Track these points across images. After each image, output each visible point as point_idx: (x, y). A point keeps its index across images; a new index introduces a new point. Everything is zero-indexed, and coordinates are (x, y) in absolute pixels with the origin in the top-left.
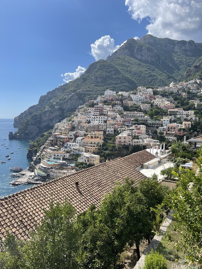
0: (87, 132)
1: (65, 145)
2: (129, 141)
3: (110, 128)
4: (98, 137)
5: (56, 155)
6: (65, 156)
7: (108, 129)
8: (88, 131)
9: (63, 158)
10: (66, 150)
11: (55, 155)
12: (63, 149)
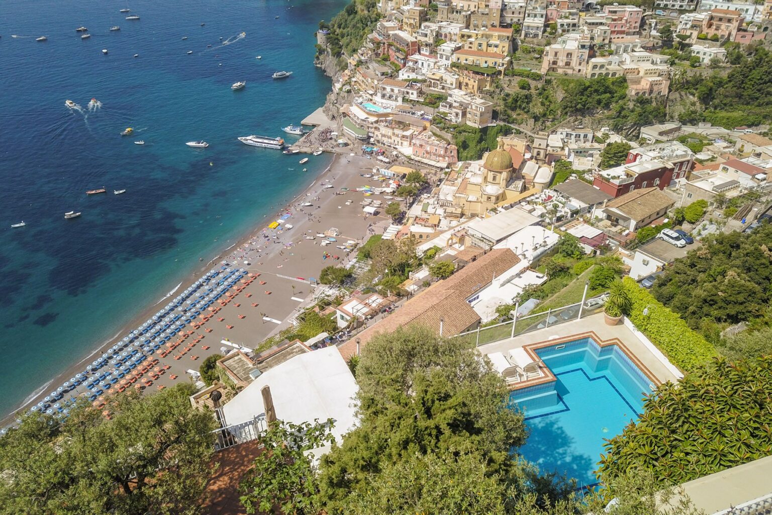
0: (468, 27)
1: (411, 64)
2: (580, 64)
3: (535, 16)
4: (496, 46)
5: (388, 89)
6: (408, 93)
7: (528, 21)
8: (472, 26)
9: (403, 99)
10: (413, 76)
11: (384, 89)
12: (403, 75)
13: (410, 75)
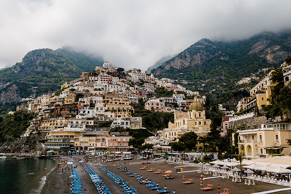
1: (82, 112)
2: (162, 108)
5: (75, 122)
6: (88, 123)
8: (106, 98)
9: (86, 125)
13: (84, 117)
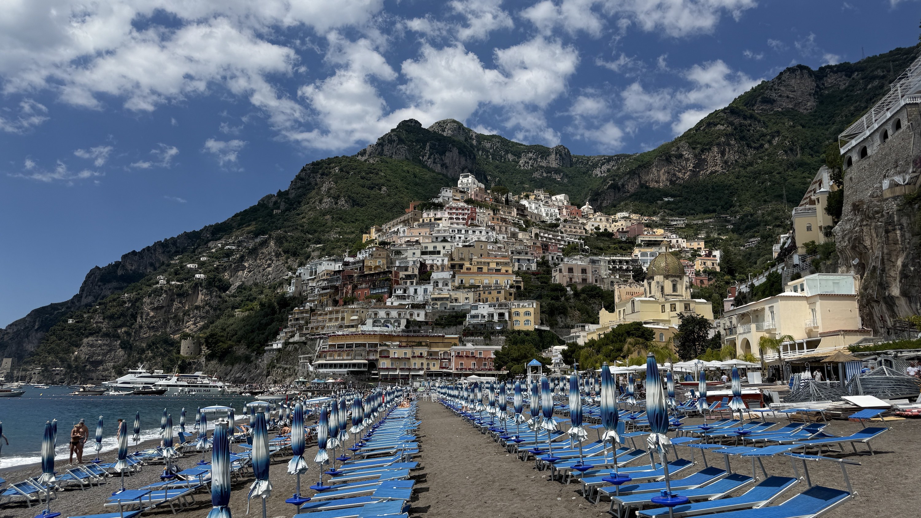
1: (399, 292)
2: (596, 281)
4: (498, 271)
5: (382, 314)
6: (412, 315)
7: (516, 256)
9: (408, 320)
10: (406, 303)
12: (393, 303)
13: (404, 302)
